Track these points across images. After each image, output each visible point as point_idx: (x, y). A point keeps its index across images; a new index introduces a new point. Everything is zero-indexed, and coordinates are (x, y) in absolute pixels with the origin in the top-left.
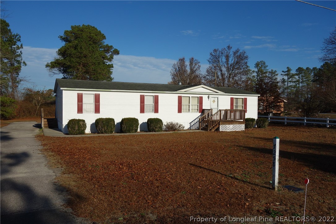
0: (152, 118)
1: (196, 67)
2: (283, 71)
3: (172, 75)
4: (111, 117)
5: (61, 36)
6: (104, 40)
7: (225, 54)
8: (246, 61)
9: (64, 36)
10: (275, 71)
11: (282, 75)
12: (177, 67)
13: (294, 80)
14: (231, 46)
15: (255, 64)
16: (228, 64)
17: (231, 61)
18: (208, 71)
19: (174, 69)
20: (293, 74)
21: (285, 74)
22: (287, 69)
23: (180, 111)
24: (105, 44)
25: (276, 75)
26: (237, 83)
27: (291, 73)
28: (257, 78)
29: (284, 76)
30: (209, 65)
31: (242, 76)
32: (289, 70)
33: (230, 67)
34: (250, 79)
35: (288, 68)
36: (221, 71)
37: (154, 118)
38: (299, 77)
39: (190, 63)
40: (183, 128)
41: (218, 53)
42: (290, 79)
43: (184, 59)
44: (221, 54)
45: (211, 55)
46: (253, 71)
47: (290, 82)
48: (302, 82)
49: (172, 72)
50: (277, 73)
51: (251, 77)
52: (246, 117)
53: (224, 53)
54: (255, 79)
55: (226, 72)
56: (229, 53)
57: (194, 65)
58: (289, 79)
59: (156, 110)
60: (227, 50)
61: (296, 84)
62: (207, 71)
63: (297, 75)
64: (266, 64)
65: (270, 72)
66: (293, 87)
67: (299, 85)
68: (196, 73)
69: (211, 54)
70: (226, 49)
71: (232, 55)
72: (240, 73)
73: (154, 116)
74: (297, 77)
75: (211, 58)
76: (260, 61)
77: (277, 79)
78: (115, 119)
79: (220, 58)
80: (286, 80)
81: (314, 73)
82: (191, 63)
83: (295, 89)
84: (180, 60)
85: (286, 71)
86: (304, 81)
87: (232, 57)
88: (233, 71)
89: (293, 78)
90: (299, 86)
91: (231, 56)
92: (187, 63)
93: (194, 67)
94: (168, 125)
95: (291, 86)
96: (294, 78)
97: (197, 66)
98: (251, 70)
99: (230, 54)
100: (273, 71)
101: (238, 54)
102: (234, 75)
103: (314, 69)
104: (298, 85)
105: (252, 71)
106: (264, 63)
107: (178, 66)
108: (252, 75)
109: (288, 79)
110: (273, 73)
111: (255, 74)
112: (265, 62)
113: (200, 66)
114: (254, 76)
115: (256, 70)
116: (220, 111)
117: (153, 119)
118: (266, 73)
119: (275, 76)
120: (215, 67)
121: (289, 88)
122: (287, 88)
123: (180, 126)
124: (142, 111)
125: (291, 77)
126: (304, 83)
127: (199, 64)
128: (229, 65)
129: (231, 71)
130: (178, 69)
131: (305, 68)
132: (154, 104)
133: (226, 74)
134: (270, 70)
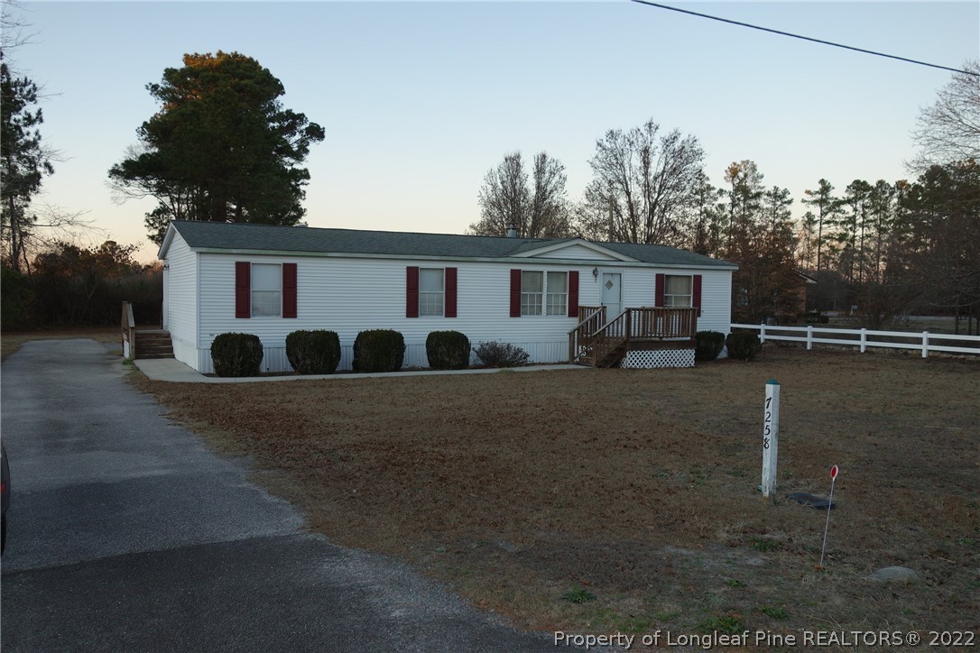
0: (441, 330)
1: (554, 182)
2: (808, 192)
3: (485, 205)
4: (328, 329)
5: (154, 83)
6: (280, 98)
7: (640, 145)
8: (697, 164)
9: (161, 85)
10: (786, 192)
11: (803, 201)
12: (499, 182)
13: (840, 217)
14: (655, 122)
15: (727, 169)
16: (646, 174)
17: (656, 167)
18: (589, 195)
19: (490, 187)
20: (836, 199)
21: (814, 199)
22: (820, 186)
23: (515, 311)
24: (283, 110)
25: (785, 202)
26: (674, 229)
27: (831, 196)
28: (731, 212)
29: (812, 206)
30: (593, 178)
31: (687, 209)
32: (825, 188)
33: (651, 184)
34: (709, 214)
35: (822, 182)
36: (628, 194)
37: (445, 330)
38: (855, 210)
39: (536, 170)
40: (525, 358)
41: (620, 141)
42: (829, 217)
43: (519, 157)
44: (628, 146)
45: (600, 148)
46: (721, 192)
47: (828, 222)
48: (862, 225)
49: (484, 194)
50: (788, 197)
51: (714, 209)
52: (699, 329)
53: (635, 142)
54: (724, 214)
55: (642, 199)
56: (651, 143)
57: (547, 175)
58: (826, 214)
59: (451, 311)
60: (645, 133)
61: (846, 230)
62: (587, 195)
63: (849, 201)
64: (760, 171)
65: (769, 194)
66: (836, 240)
67: (854, 232)
68: (554, 198)
69: (599, 144)
70: (642, 131)
71: (660, 147)
72: (682, 202)
73: (444, 325)
74: (848, 208)
75: (600, 156)
76: (743, 162)
77: (789, 213)
78: (339, 334)
79: (625, 157)
80: (816, 219)
81: (900, 197)
82: (540, 171)
83: (843, 245)
84: (506, 160)
85: (818, 190)
86: (871, 221)
87: (658, 156)
88: (662, 196)
89: (837, 211)
90: (854, 236)
91: (657, 151)
92: (528, 169)
93: (548, 182)
94: (484, 349)
95: (829, 237)
96: (839, 211)
97: (557, 178)
98: (714, 188)
99: (653, 146)
100: (780, 193)
101: (677, 145)
102: (663, 206)
103: (901, 185)
104: (851, 233)
105: (716, 191)
106: (754, 168)
107: (501, 178)
108: (716, 203)
109: (822, 215)
110: (779, 196)
111: (726, 200)
112: (755, 163)
113: (565, 179)
114: (721, 207)
115: (729, 187)
116: (629, 311)
117: (443, 332)
118: (758, 195)
119: (785, 205)
120: (610, 183)
121: (824, 242)
122: (819, 242)
123: (516, 354)
124: (412, 311)
125: (830, 210)
126: (869, 228)
127: (563, 172)
128: (652, 177)
129: (657, 194)
130: (501, 187)
131: (873, 183)
132: (444, 292)
133: (643, 204)
134: (770, 188)
